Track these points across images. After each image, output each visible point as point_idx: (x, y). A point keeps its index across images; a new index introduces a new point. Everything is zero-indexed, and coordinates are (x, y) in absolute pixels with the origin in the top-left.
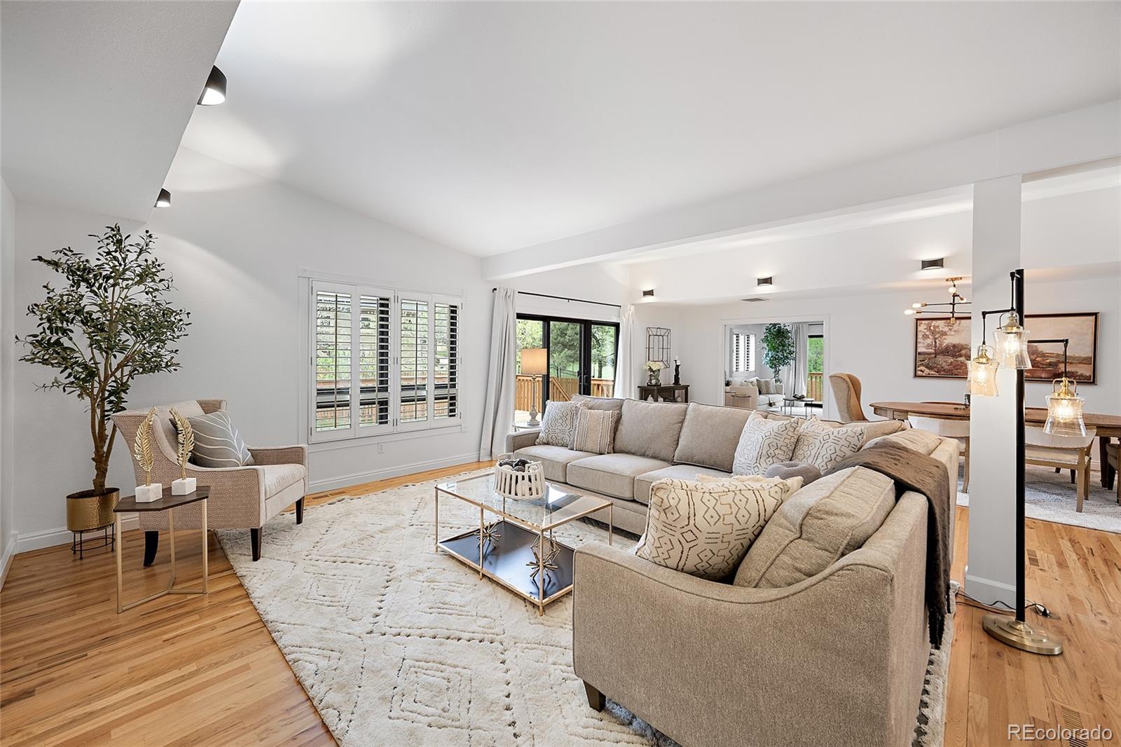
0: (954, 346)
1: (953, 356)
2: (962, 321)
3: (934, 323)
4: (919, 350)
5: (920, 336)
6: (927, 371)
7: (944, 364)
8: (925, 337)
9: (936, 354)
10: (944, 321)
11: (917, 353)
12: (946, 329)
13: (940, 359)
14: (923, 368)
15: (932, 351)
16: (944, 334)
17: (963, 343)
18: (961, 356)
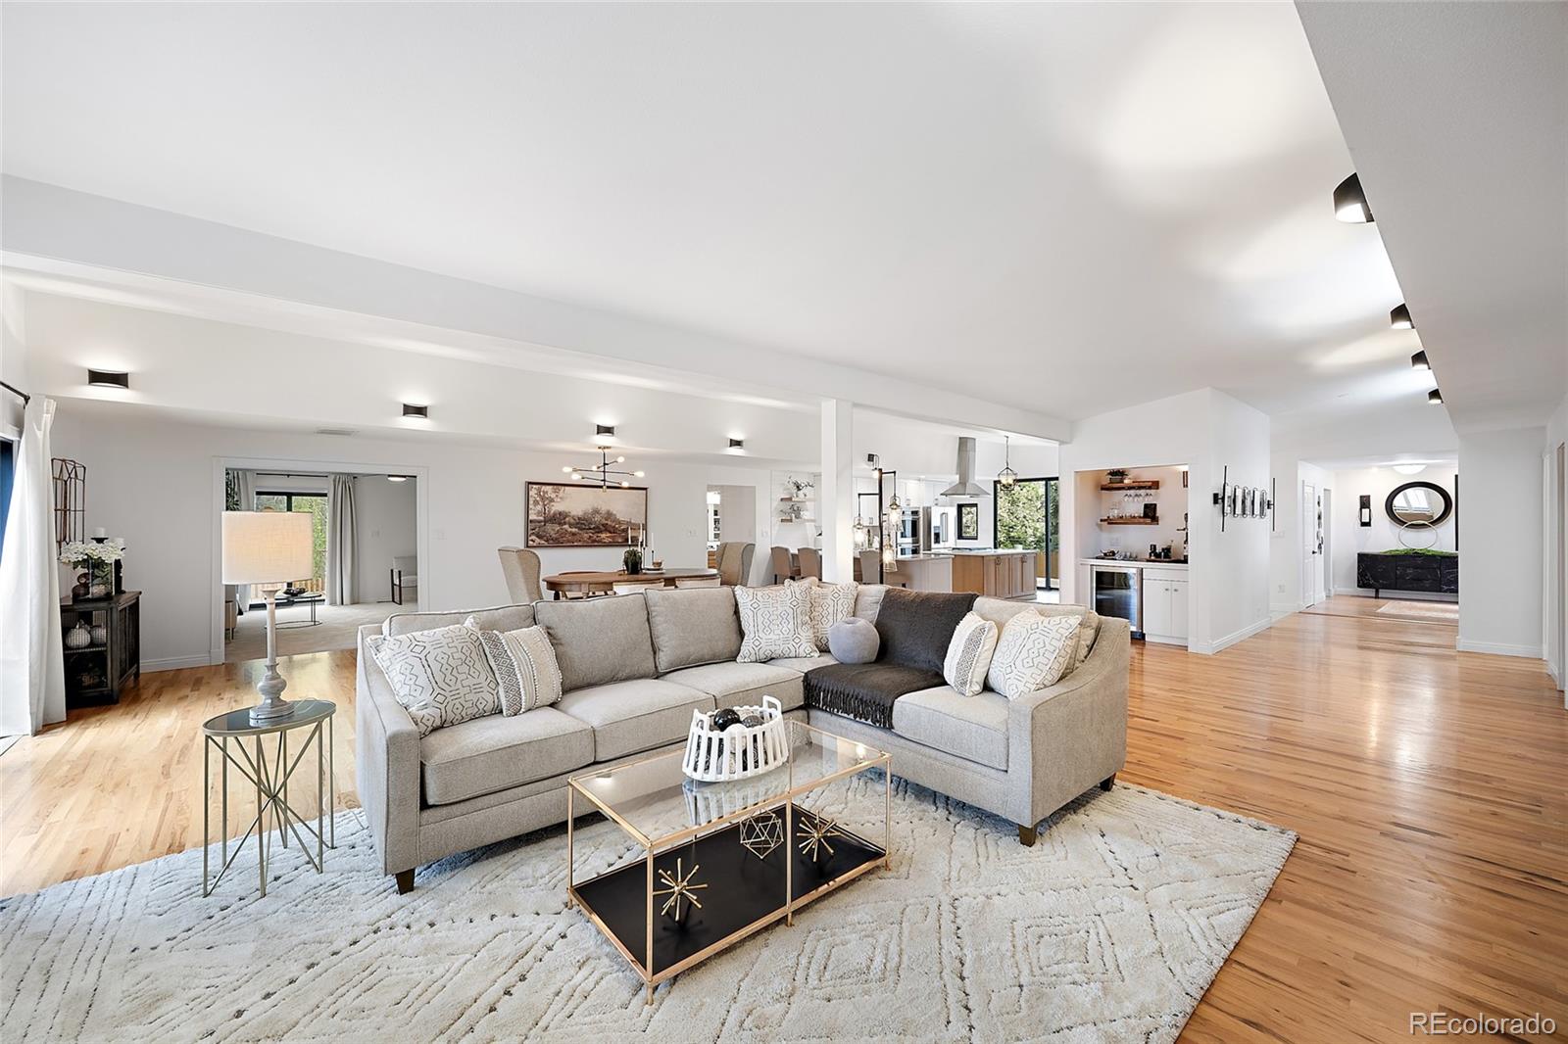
0: (560, 513)
1: (560, 524)
2: (567, 488)
3: (544, 488)
4: (530, 518)
5: (531, 502)
6: (538, 540)
7: (552, 532)
8: (536, 503)
9: (545, 522)
10: (551, 487)
11: (528, 521)
12: (553, 496)
13: (549, 526)
14: (533, 537)
15: (542, 518)
16: (552, 500)
17: (567, 510)
18: (565, 523)
